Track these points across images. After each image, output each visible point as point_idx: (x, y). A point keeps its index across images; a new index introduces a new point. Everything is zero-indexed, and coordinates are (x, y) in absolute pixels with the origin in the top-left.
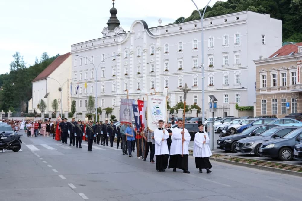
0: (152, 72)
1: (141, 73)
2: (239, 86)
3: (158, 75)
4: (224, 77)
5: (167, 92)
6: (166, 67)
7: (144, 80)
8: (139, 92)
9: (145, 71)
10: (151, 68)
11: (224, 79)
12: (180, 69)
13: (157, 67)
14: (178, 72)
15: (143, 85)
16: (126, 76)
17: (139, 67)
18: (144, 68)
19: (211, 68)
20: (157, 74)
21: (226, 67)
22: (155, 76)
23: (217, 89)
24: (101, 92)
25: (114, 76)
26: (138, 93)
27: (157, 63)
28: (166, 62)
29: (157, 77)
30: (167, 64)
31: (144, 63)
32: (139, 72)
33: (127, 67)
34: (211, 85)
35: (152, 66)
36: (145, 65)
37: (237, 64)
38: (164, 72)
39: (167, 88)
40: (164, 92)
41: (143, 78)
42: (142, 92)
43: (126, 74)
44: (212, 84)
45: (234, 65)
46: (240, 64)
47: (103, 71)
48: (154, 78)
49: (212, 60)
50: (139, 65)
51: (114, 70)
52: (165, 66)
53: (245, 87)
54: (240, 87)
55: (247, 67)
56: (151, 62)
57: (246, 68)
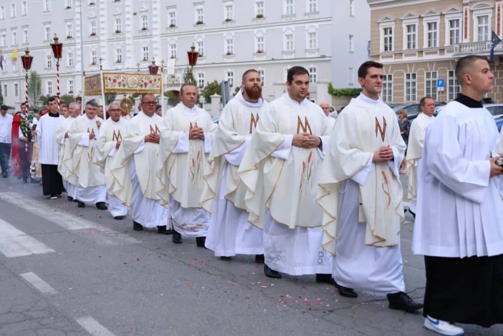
0: (144, 29)
1: (122, 32)
2: (313, 52)
3: (156, 36)
4: (285, 38)
5: (175, 66)
6: (172, 21)
7: (129, 45)
8: (119, 66)
9: (131, 27)
10: (142, 21)
11: (285, 39)
12: (199, 23)
13: (154, 19)
14: (196, 29)
15: (128, 55)
16: (93, 38)
17: (118, 21)
18: (128, 22)
19: (260, 21)
20: (154, 33)
21: (289, 18)
22: (151, 36)
23: (273, 60)
24: (46, 69)
25: (69, 37)
26: (117, 70)
27: (155, 12)
28: (172, 10)
29: (154, 39)
30: (172, 14)
31: (128, 12)
32: (119, 29)
33: (94, 21)
34: (260, 52)
35: (144, 18)
36: (130, 16)
37: (311, 13)
38: (167, 29)
39: (174, 60)
40: (168, 66)
41: (127, 42)
42: (126, 67)
43: (93, 34)
44: (261, 50)
45: (306, 14)
46: (318, 13)
47: (48, 29)
48: (148, 40)
49: (262, 6)
50: (117, 17)
51: (69, 26)
52: (169, 18)
53: (326, 55)
54: (316, 55)
55: (331, 17)
56: (141, 12)
57: (329, 19)
